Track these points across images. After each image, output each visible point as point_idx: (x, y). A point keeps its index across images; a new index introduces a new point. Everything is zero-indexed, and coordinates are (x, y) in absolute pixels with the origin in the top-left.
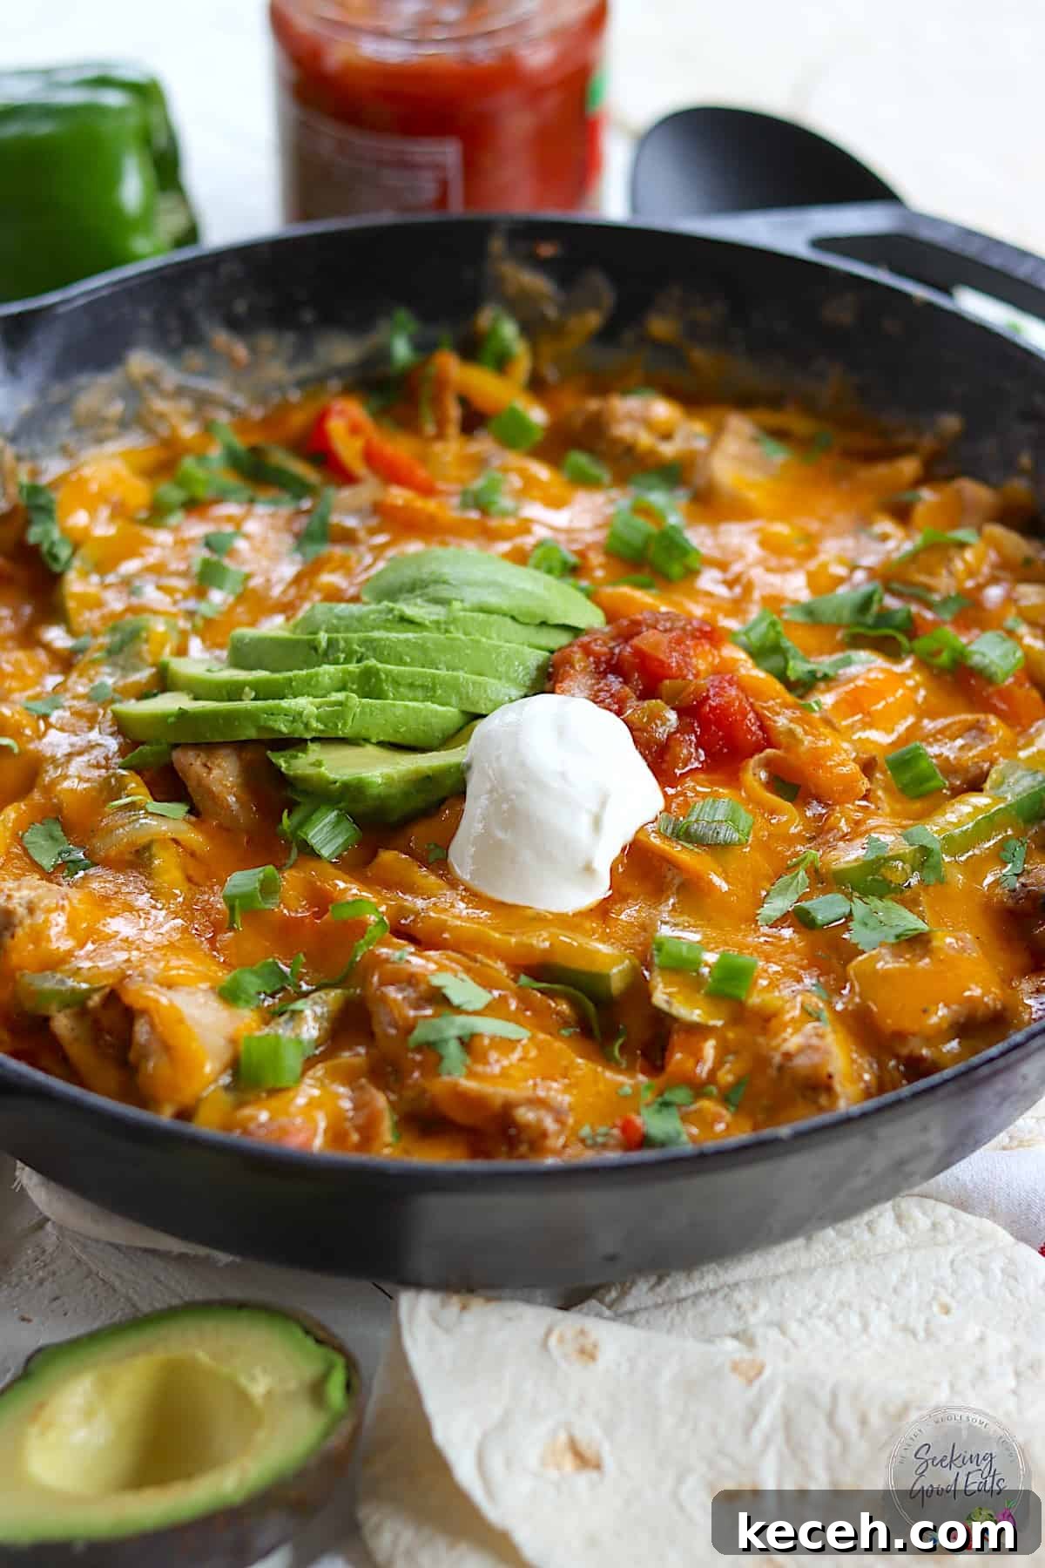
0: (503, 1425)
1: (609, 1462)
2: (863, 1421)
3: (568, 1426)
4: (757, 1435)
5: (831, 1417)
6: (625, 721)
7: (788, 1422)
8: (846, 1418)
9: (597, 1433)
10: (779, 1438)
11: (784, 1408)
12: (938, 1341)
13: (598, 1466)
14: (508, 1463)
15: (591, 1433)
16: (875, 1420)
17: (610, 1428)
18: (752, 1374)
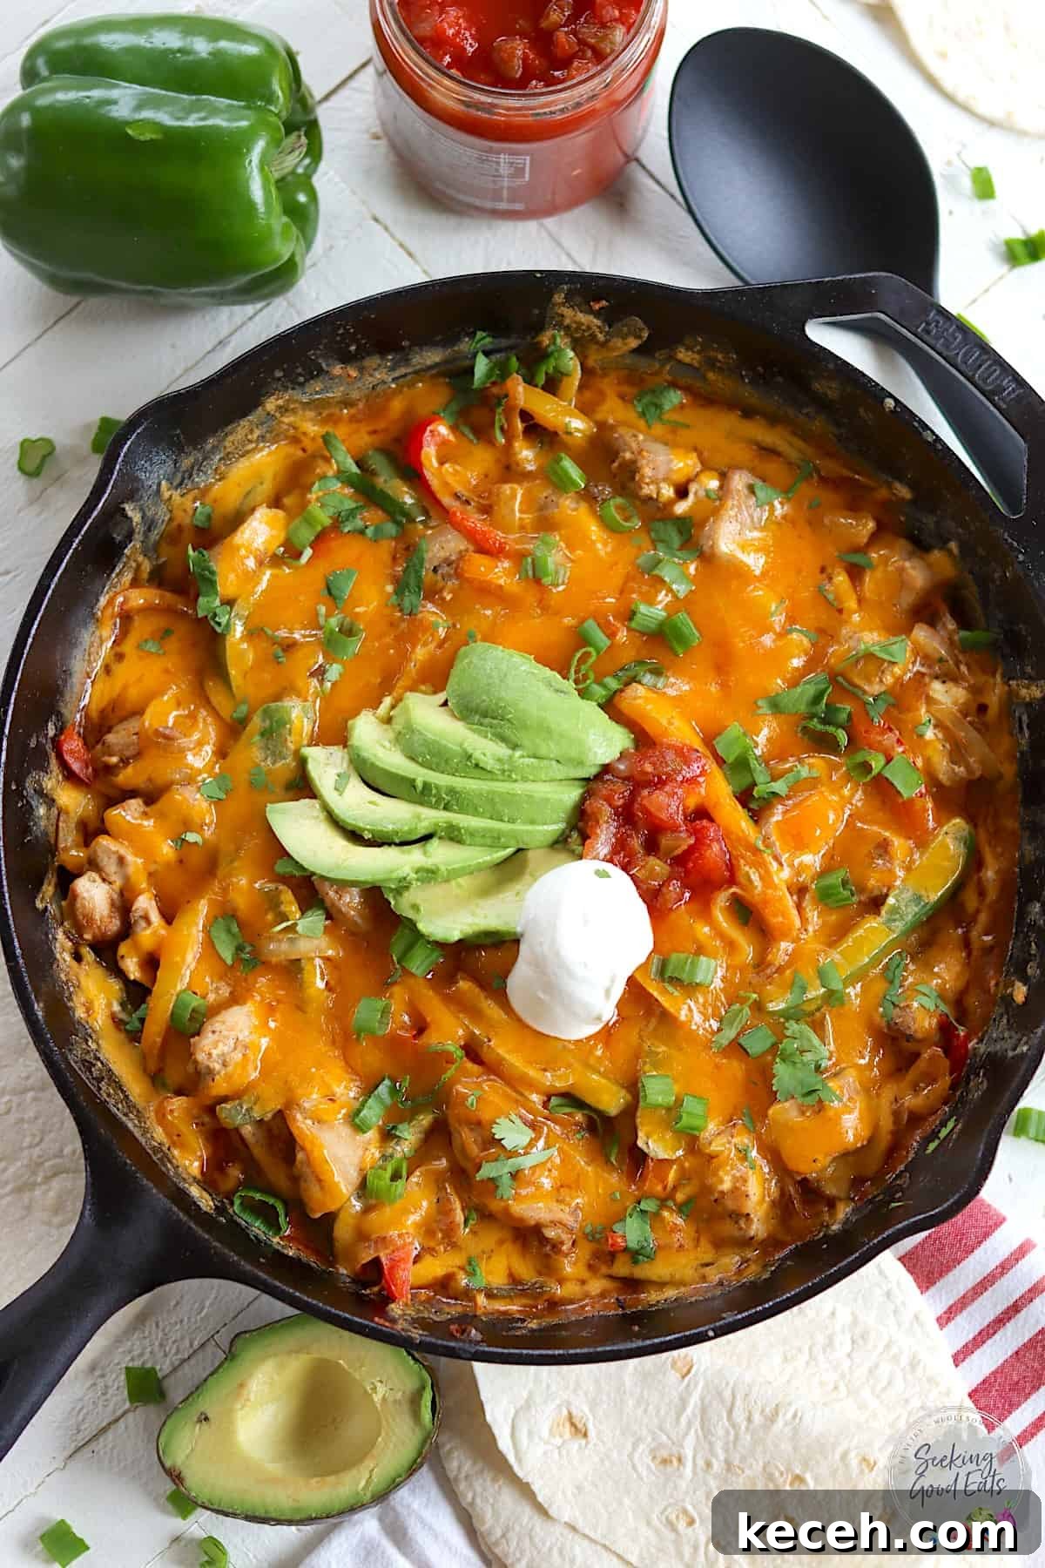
0: (528, 1405)
1: (592, 1433)
2: (749, 1420)
3: (569, 1403)
4: (683, 1420)
5: (730, 1412)
6: (633, 877)
7: (704, 1410)
8: (740, 1416)
9: (586, 1410)
10: (697, 1424)
11: (702, 1399)
12: (806, 1316)
13: (585, 1435)
14: (530, 1433)
15: (582, 1409)
16: (757, 1418)
17: (593, 1405)
18: (685, 1370)
